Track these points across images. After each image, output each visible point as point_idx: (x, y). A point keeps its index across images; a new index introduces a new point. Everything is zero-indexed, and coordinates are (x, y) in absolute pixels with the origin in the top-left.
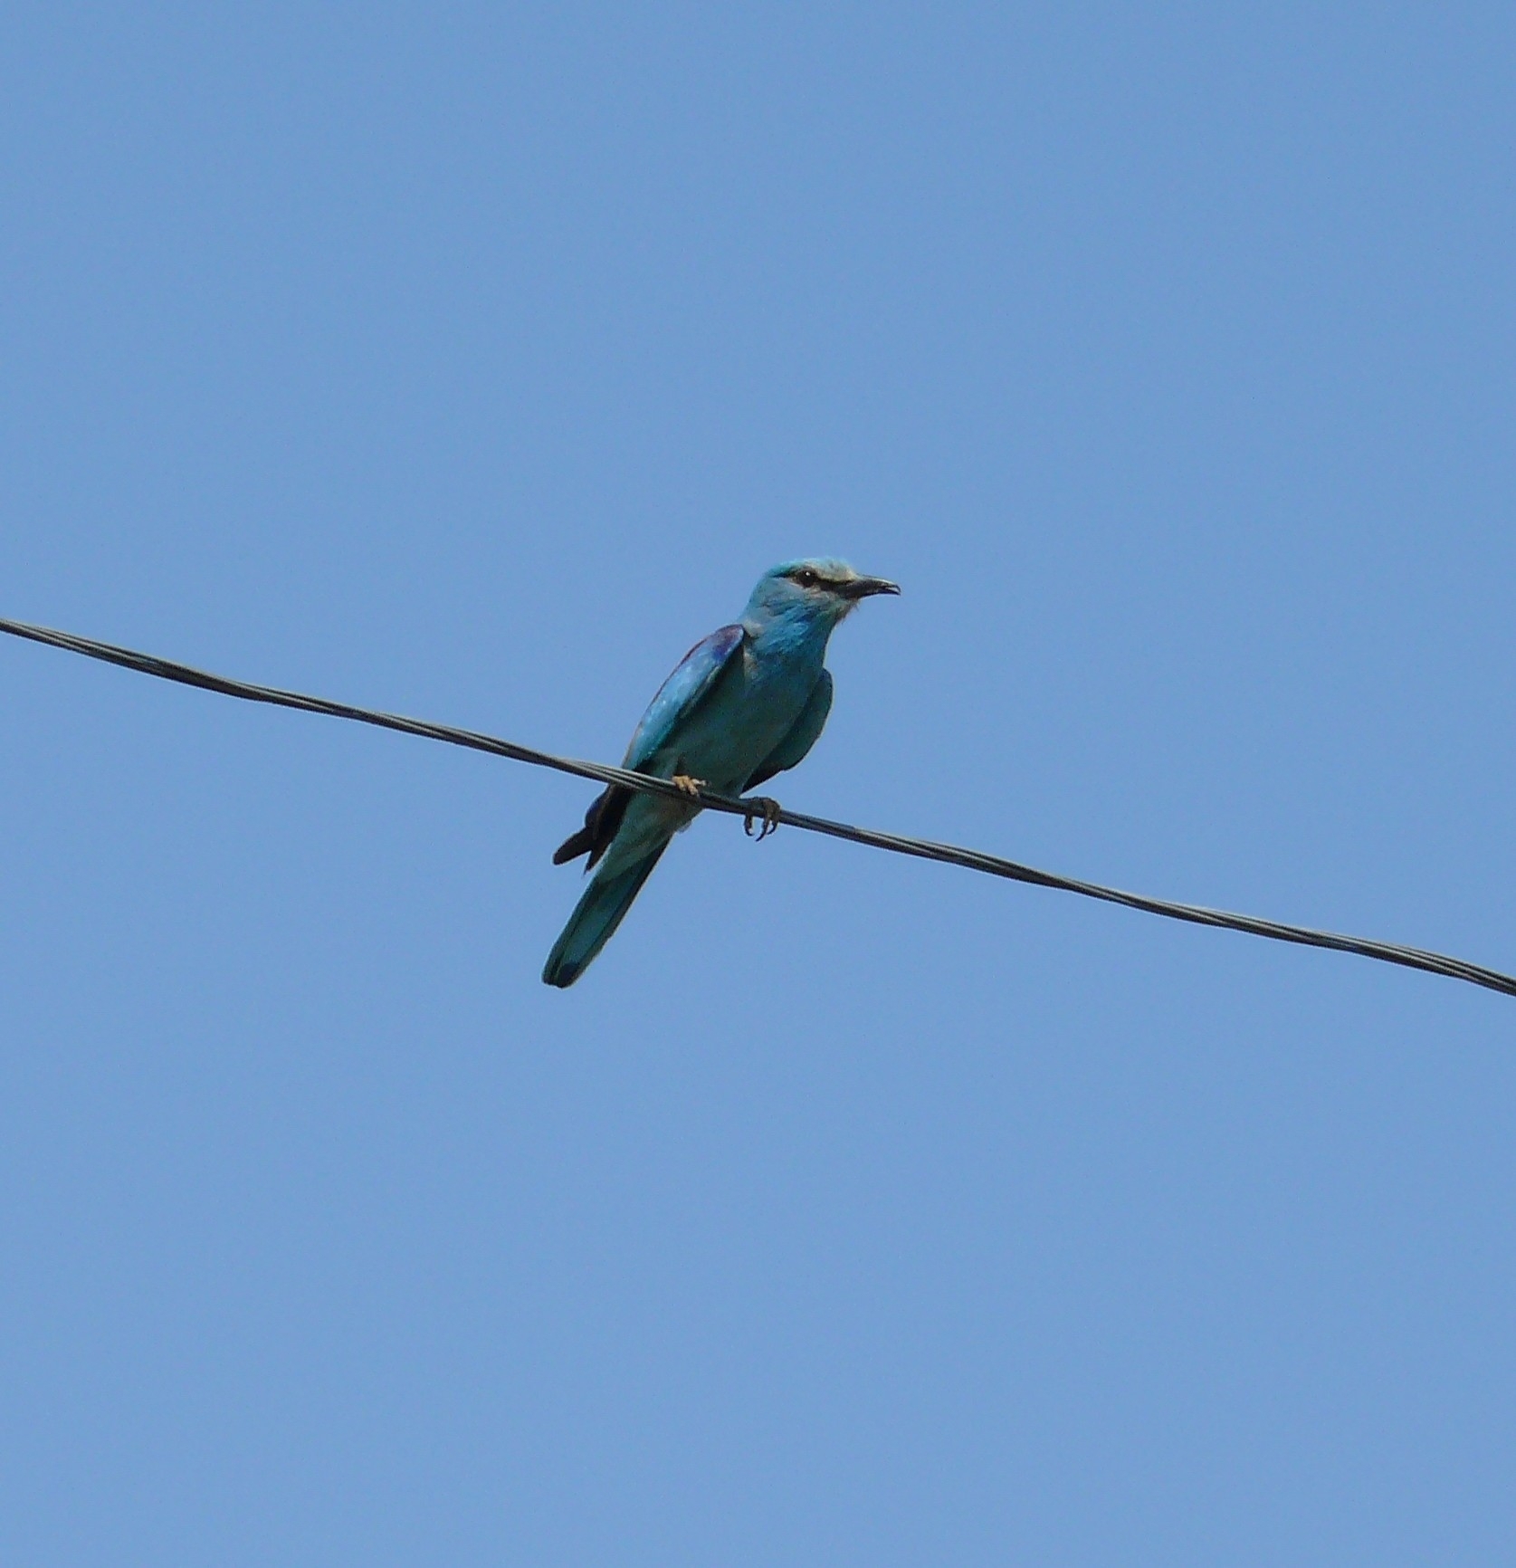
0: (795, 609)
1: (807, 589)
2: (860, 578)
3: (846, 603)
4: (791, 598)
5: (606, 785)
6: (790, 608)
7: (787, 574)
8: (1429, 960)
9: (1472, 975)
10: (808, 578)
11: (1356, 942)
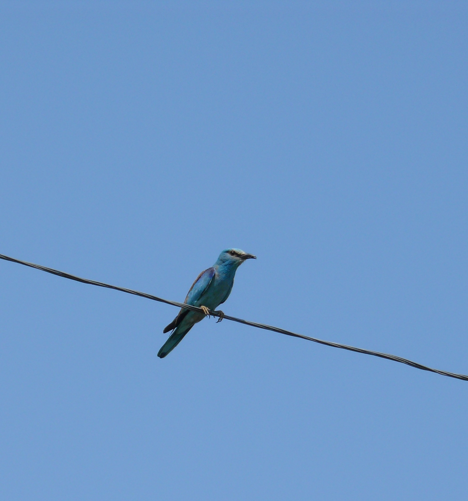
0: (228, 261)
1: (232, 256)
2: (246, 254)
3: (242, 260)
4: (228, 258)
5: (181, 308)
6: (227, 261)
7: (227, 252)
8: (395, 358)
9: (406, 362)
10: (233, 253)
11: (376, 353)
